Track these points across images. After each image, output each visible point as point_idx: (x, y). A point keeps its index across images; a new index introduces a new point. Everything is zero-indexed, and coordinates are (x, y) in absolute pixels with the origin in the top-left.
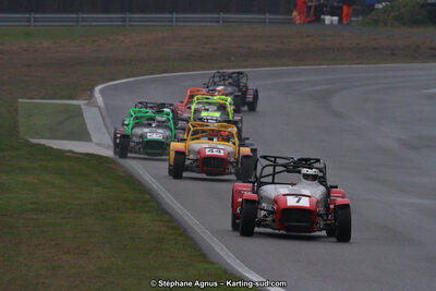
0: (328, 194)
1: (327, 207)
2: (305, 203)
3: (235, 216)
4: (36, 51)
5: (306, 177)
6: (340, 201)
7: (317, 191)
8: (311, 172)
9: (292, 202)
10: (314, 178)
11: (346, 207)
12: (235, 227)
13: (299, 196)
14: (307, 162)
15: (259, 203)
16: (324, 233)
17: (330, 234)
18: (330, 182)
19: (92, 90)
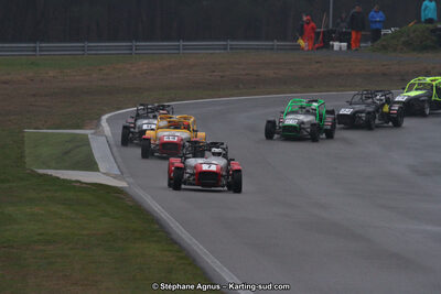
0: (229, 164)
1: (228, 172)
2: (213, 168)
3: (170, 179)
4: (42, 81)
5: (214, 154)
6: (236, 167)
7: (222, 162)
8: (217, 150)
9: (205, 167)
10: (219, 154)
11: (239, 171)
12: (170, 185)
13: (210, 164)
14: (215, 145)
15: (185, 169)
16: (226, 188)
17: (229, 189)
18: (230, 157)
19: (99, 119)
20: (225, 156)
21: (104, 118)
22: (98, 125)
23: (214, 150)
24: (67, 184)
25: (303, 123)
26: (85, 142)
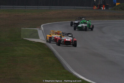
0: (73, 39)
1: (73, 41)
2: (69, 40)
3: (57, 43)
5: (69, 36)
6: (75, 40)
7: (71, 38)
9: (67, 40)
10: (70, 36)
13: (68, 39)
15: (61, 40)
17: (73, 46)
18: (73, 37)
19: (41, 26)
20: (72, 37)
21: (42, 25)
22: (40, 27)
23: (69, 35)
24: (31, 42)
25: (83, 26)
26: (37, 32)
